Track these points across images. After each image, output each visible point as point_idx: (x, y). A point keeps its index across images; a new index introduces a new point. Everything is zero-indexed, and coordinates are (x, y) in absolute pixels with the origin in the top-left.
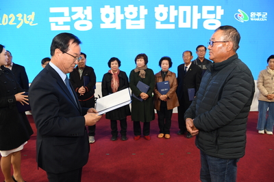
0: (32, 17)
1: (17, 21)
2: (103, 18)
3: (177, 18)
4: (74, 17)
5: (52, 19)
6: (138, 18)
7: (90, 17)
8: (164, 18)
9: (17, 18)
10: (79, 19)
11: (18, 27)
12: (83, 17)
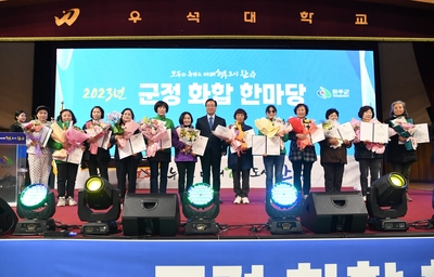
0: (122, 91)
1: (106, 95)
2: (191, 94)
3: (261, 95)
4: (163, 93)
5: (141, 94)
6: (224, 95)
7: (178, 93)
8: (249, 94)
9: (106, 92)
10: (168, 94)
11: (107, 100)
12: (171, 92)
